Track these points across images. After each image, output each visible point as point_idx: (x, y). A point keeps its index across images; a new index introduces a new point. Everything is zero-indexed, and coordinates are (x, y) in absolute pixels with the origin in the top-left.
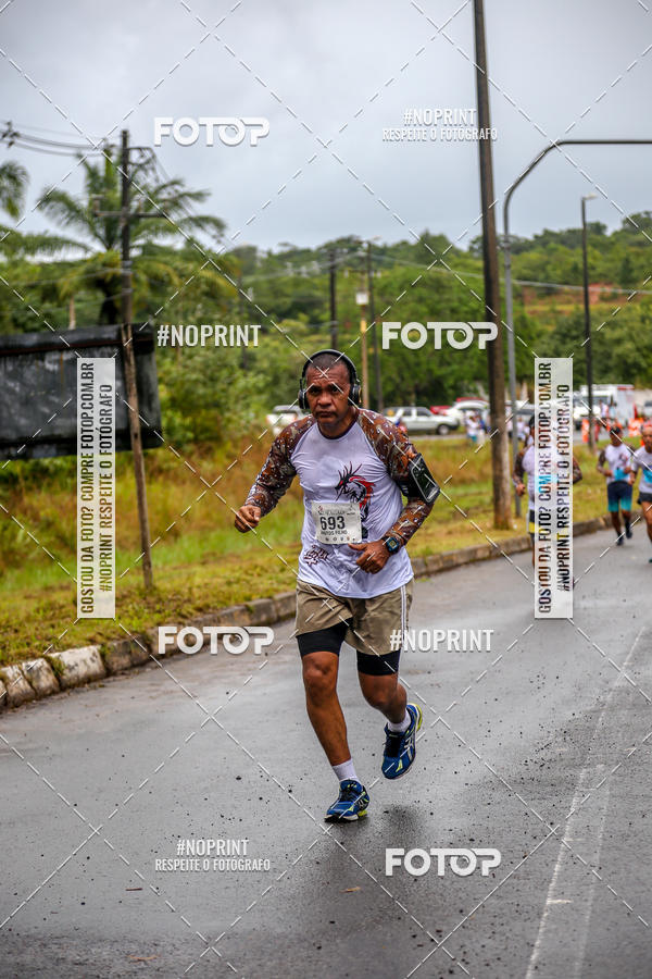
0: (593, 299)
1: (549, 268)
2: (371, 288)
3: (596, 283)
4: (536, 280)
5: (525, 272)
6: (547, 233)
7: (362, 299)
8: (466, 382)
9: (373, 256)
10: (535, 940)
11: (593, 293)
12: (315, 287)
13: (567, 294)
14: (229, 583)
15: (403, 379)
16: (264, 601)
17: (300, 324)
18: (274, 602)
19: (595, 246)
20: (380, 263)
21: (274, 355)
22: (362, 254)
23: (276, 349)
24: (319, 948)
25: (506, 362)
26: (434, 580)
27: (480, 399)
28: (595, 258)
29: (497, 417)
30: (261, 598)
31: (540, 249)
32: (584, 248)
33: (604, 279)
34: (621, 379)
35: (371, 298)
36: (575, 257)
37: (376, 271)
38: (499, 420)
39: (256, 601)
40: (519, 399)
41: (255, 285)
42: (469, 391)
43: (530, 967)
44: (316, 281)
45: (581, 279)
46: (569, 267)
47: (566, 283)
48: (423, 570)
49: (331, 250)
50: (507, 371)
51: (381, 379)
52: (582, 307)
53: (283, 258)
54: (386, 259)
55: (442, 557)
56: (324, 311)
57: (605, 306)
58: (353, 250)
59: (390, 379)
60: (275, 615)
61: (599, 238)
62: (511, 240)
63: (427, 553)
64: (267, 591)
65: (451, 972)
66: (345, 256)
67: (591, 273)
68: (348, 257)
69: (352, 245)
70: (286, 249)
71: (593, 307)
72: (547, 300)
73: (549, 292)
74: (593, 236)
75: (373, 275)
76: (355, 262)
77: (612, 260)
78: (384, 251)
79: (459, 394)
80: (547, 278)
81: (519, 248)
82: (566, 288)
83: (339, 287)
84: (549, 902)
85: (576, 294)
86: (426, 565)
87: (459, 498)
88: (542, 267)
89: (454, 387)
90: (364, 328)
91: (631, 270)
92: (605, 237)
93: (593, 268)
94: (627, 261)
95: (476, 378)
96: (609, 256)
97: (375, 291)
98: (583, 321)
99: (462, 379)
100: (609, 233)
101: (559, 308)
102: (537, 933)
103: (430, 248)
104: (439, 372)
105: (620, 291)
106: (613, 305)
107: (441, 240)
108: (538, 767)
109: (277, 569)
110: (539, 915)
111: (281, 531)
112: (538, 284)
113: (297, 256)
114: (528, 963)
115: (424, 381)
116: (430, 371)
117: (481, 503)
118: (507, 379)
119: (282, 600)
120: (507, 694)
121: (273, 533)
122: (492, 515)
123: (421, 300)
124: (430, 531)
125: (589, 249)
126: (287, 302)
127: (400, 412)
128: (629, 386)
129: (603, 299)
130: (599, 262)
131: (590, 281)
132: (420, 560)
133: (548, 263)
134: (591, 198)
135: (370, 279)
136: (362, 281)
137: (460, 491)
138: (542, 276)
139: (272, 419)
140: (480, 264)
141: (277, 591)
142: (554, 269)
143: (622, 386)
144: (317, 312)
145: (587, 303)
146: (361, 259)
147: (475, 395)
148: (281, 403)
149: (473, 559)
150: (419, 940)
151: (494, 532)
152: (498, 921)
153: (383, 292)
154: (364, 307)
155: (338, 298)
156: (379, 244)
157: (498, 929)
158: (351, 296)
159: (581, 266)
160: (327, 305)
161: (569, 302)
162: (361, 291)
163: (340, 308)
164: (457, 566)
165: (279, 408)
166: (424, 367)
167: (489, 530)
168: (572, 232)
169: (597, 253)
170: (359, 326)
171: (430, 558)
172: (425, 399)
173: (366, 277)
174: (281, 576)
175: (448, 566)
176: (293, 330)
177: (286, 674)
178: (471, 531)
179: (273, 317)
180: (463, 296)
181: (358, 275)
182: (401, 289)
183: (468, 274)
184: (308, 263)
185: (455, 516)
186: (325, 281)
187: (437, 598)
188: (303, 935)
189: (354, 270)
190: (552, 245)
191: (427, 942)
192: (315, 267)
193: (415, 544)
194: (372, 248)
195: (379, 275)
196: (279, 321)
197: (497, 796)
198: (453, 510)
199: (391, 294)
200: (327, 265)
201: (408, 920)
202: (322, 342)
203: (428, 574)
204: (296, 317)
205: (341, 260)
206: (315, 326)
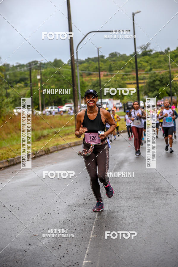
0: (102, 76)
1: (89, 68)
2: (41, 74)
3: (102, 72)
4: (86, 71)
5: (83, 69)
6: (89, 59)
7: (39, 77)
8: (67, 99)
9: (41, 65)
10: (87, 247)
11: (102, 74)
12: (26, 75)
13: (94, 74)
14: (2, 154)
15: (50, 99)
16: (12, 158)
17: (22, 84)
18: (15, 159)
19: (102, 61)
20: (43, 67)
21: (15, 93)
22: (38, 65)
24: (26, 252)
27: (71, 104)
28: (102, 65)
29: (76, 107)
30: (11, 158)
31: (87, 63)
32: (99, 62)
33: (104, 70)
34: (109, 97)
35: (41, 77)
36: (96, 65)
37: (42, 69)
38: (76, 108)
39: (10, 159)
40: (82, 103)
41: (9, 74)
42: (68, 102)
43: (86, 254)
44: (26, 73)
45: (98, 71)
46: (95, 67)
47: (94, 72)
48: (56, 149)
49: (30, 64)
50: (78, 96)
51: (44, 99)
52: (98, 78)
53: (17, 67)
54: (45, 66)
55: (61, 146)
56: (28, 81)
57: (105, 78)
58: (36, 64)
59: (47, 99)
60: (15, 162)
61: (103, 59)
62: (79, 61)
63: (57, 145)
64: (13, 156)
65: (63, 257)
66: (34, 66)
67: (101, 69)
68: (35, 66)
69: (36, 63)
70: (18, 65)
71: (102, 78)
72: (89, 76)
73: (90, 74)
74: (101, 59)
75: (41, 70)
76: (37, 67)
77: (106, 65)
78: (44, 64)
79: (66, 102)
80: (89, 70)
81: (81, 62)
82: (94, 73)
83: (33, 74)
84: (91, 236)
85: (97, 75)
86: (57, 148)
87: (66, 130)
88: (87, 68)
89: (64, 101)
90: (39, 85)
91: (112, 68)
92: (104, 59)
93: (101, 67)
94: (110, 65)
95: (70, 98)
96: (106, 64)
97: (42, 75)
98: (99, 82)
99: (66, 98)
100: (105, 58)
101: (93, 78)
102: (88, 245)
103: (57, 63)
104: (60, 96)
105: (109, 73)
106: (107, 78)
107: (60, 61)
108: (88, 200)
109: (16, 150)
110: (89, 240)
112: (87, 72)
113: (21, 66)
114: (85, 253)
115: (56, 99)
116: (58, 96)
117: (72, 131)
118: (78, 98)
119: (17, 158)
120: (80, 181)
121: (15, 141)
123: (55, 77)
124: (58, 139)
125: (100, 62)
126: (18, 79)
127: (50, 108)
128: (112, 99)
129: (104, 76)
130: (103, 66)
131: (101, 71)
132: (55, 147)
133: (89, 66)
134: (100, 48)
135: (41, 72)
136: (38, 72)
137: (67, 128)
138: (88, 70)
139: (15, 111)
140: (70, 67)
141: (16, 156)
142: (91, 68)
143: (110, 99)
144: (26, 81)
145: (100, 77)
146: (38, 66)
147: (70, 103)
148: (17, 106)
149: (70, 146)
150: (54, 248)
151: (76, 139)
152: (77, 242)
153: (44, 75)
154: (39, 79)
155: (32, 77)
156: (43, 62)
157: (77, 244)
158: (35, 77)
159: (98, 67)
160: (29, 79)
161: (95, 77)
162: (38, 75)
163: (33, 80)
164: (66, 148)
165: (17, 108)
166: (56, 95)
167: (75, 138)
168: (95, 58)
169: (102, 63)
170: (38, 85)
171: (58, 146)
172: (57, 104)
173: (39, 71)
174: (17, 152)
175: (63, 148)
176: (20, 86)
177: (18, 178)
178: (70, 139)
179: (15, 83)
180: (66, 76)
181: (37, 71)
182: (49, 74)
183: (68, 70)
184: (24, 68)
185: (65, 135)
186: (28, 73)
187: (60, 157)
188: (21, 248)
189: (36, 69)
190: (90, 61)
191: (57, 249)
192: (26, 68)
193: (54, 143)
194: (41, 64)
195: (43, 70)
196: (16, 84)
197: (77, 208)
198: (64, 133)
199: (47, 76)
200: (29, 68)
201: (51, 243)
202: (28, 89)
203: (58, 150)
204: (21, 83)
205: (33, 67)
206: (26, 85)
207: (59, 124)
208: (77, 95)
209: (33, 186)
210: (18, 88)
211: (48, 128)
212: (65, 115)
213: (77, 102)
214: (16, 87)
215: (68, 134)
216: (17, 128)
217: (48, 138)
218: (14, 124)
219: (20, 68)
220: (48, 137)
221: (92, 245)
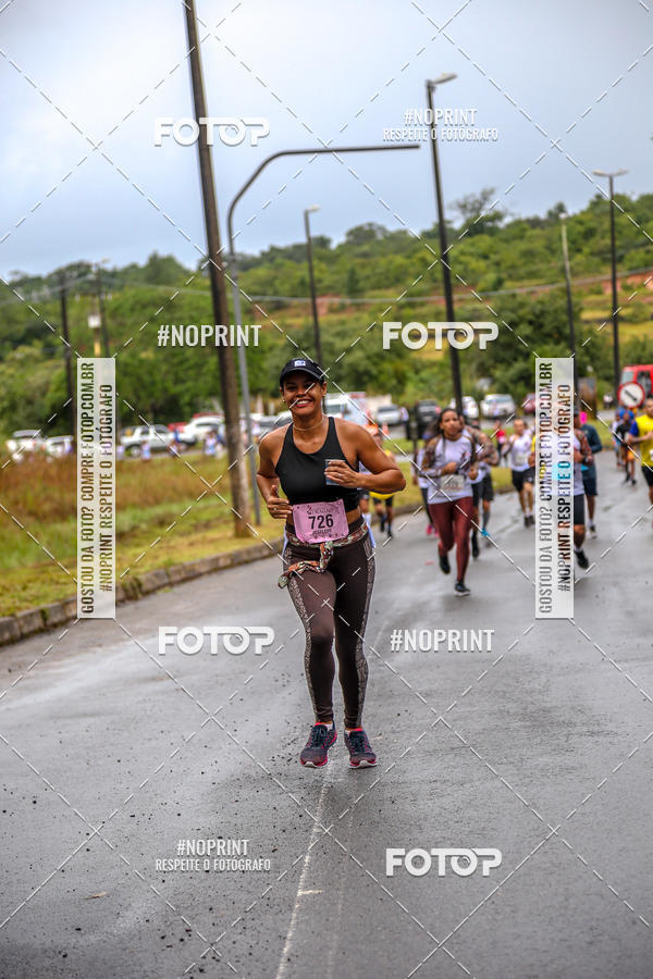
0: (322, 311)
1: (277, 282)
2: (103, 311)
3: (323, 295)
4: (264, 294)
5: (255, 288)
6: (274, 250)
7: (94, 322)
8: (201, 399)
9: (103, 279)
10: (287, 932)
11: (322, 304)
12: (48, 313)
13: (296, 307)
15: (139, 398)
16: (7, 619)
17: (35, 349)
18: (17, 620)
19: (321, 259)
20: (111, 286)
21: (10, 382)
22: (91, 277)
23: (12, 376)
24: (65, 956)
25: (239, 377)
26: (177, 590)
27: (215, 414)
28: (321, 271)
29: (231, 427)
30: (4, 615)
31: (267, 265)
32: (310, 260)
33: (331, 290)
34: (352, 387)
35: (103, 321)
36: (302, 272)
37: (106, 293)
38: (234, 430)
40: (254, 411)
42: (204, 407)
43: (283, 960)
44: (49, 307)
45: (309, 292)
46: (296, 281)
47: (295, 296)
48: (166, 580)
49: (61, 276)
50: (239, 385)
52: (311, 320)
53: (13, 285)
54: (117, 282)
55: (184, 567)
56: (56, 335)
57: (334, 318)
58: (82, 275)
59: (127, 399)
60: (18, 633)
61: (323, 251)
62: (238, 258)
63: (169, 564)
64: (9, 609)
65: (201, 971)
66: (77, 282)
67: (318, 286)
68: (79, 282)
69: (82, 270)
70: (17, 278)
71: (323, 319)
72: (277, 314)
73: (278, 307)
74: (318, 250)
75: (103, 297)
76: (86, 286)
77: (338, 272)
78: (114, 274)
79: (194, 410)
80: (276, 293)
81: (248, 265)
82: (295, 301)
83: (72, 312)
84: (300, 893)
85: (304, 307)
86: (168, 575)
87: (199, 510)
88: (270, 283)
89: (190, 404)
90: (97, 349)
91: (357, 282)
92: (330, 250)
93: (320, 281)
94: (352, 273)
95: (211, 394)
96: (335, 268)
97: (107, 313)
98: (313, 332)
99: (197, 395)
100: (334, 245)
101: (290, 321)
102: (288, 925)
103: (160, 269)
104: (175, 389)
105: (348, 301)
106: (343, 317)
107: (170, 260)
108: (285, 761)
109: (19, 588)
110: (291, 908)
111: (24, 553)
112: (267, 299)
113: (28, 283)
114: (280, 955)
115: (160, 399)
116: (165, 390)
117: (221, 514)
118: (240, 394)
119: (25, 617)
120: (253, 693)
121: (16, 554)
122: (232, 525)
124: (172, 544)
125: (315, 262)
126: (21, 329)
127: (139, 430)
128: (361, 394)
129: (332, 310)
130: (325, 274)
131: (318, 293)
132: (162, 571)
133: (275, 278)
134: (314, 210)
135: (102, 302)
136: (93, 305)
138: (270, 291)
139: (12, 445)
140: (208, 282)
141: (19, 609)
142: (282, 283)
143: (355, 393)
144: (50, 338)
145: (315, 315)
146: (92, 283)
147: (211, 411)
148: (20, 428)
149: (216, 568)
150: (167, 941)
151: (236, 541)
152: (249, 916)
153: (115, 313)
154: (96, 330)
155: (70, 322)
156: (109, 267)
157: (249, 924)
158: (83, 320)
159: (308, 279)
160: (60, 330)
161: (298, 316)
162: (93, 314)
163: (73, 332)
164: (199, 575)
165: (18, 434)
166: (159, 386)
167: (230, 539)
168: (297, 247)
169: (323, 266)
170: (92, 348)
171: (172, 568)
172: (161, 418)
173: (97, 300)
174: (24, 594)
175: (191, 576)
176: (28, 357)
177: (29, 690)
178: (212, 541)
179: (8, 344)
180: (194, 314)
181: (89, 299)
182: (132, 310)
183: (198, 292)
184: (39, 290)
185: (196, 528)
186: (56, 307)
187: (180, 607)
188: (48, 944)
189: (85, 294)
190: (279, 260)
191: (176, 941)
192: (46, 291)
193: (156, 557)
194: (102, 273)
195: (110, 297)
196: (15, 348)
197: (244, 793)
198: (193, 522)
199: (123, 315)
200: (58, 289)
201: (156, 923)
202: (57, 367)
203: (171, 584)
204: (30, 344)
205: (71, 284)
206: (50, 351)
207: (174, 489)
208: (233, 381)
209: (85, 715)
210: (22, 363)
211: (134, 505)
212: (193, 455)
213: (237, 408)
214: (13, 360)
215: (207, 525)
216: (21, 506)
217: (136, 541)
218: (11, 494)
219: (28, 292)
220: (134, 536)
221: (303, 926)
